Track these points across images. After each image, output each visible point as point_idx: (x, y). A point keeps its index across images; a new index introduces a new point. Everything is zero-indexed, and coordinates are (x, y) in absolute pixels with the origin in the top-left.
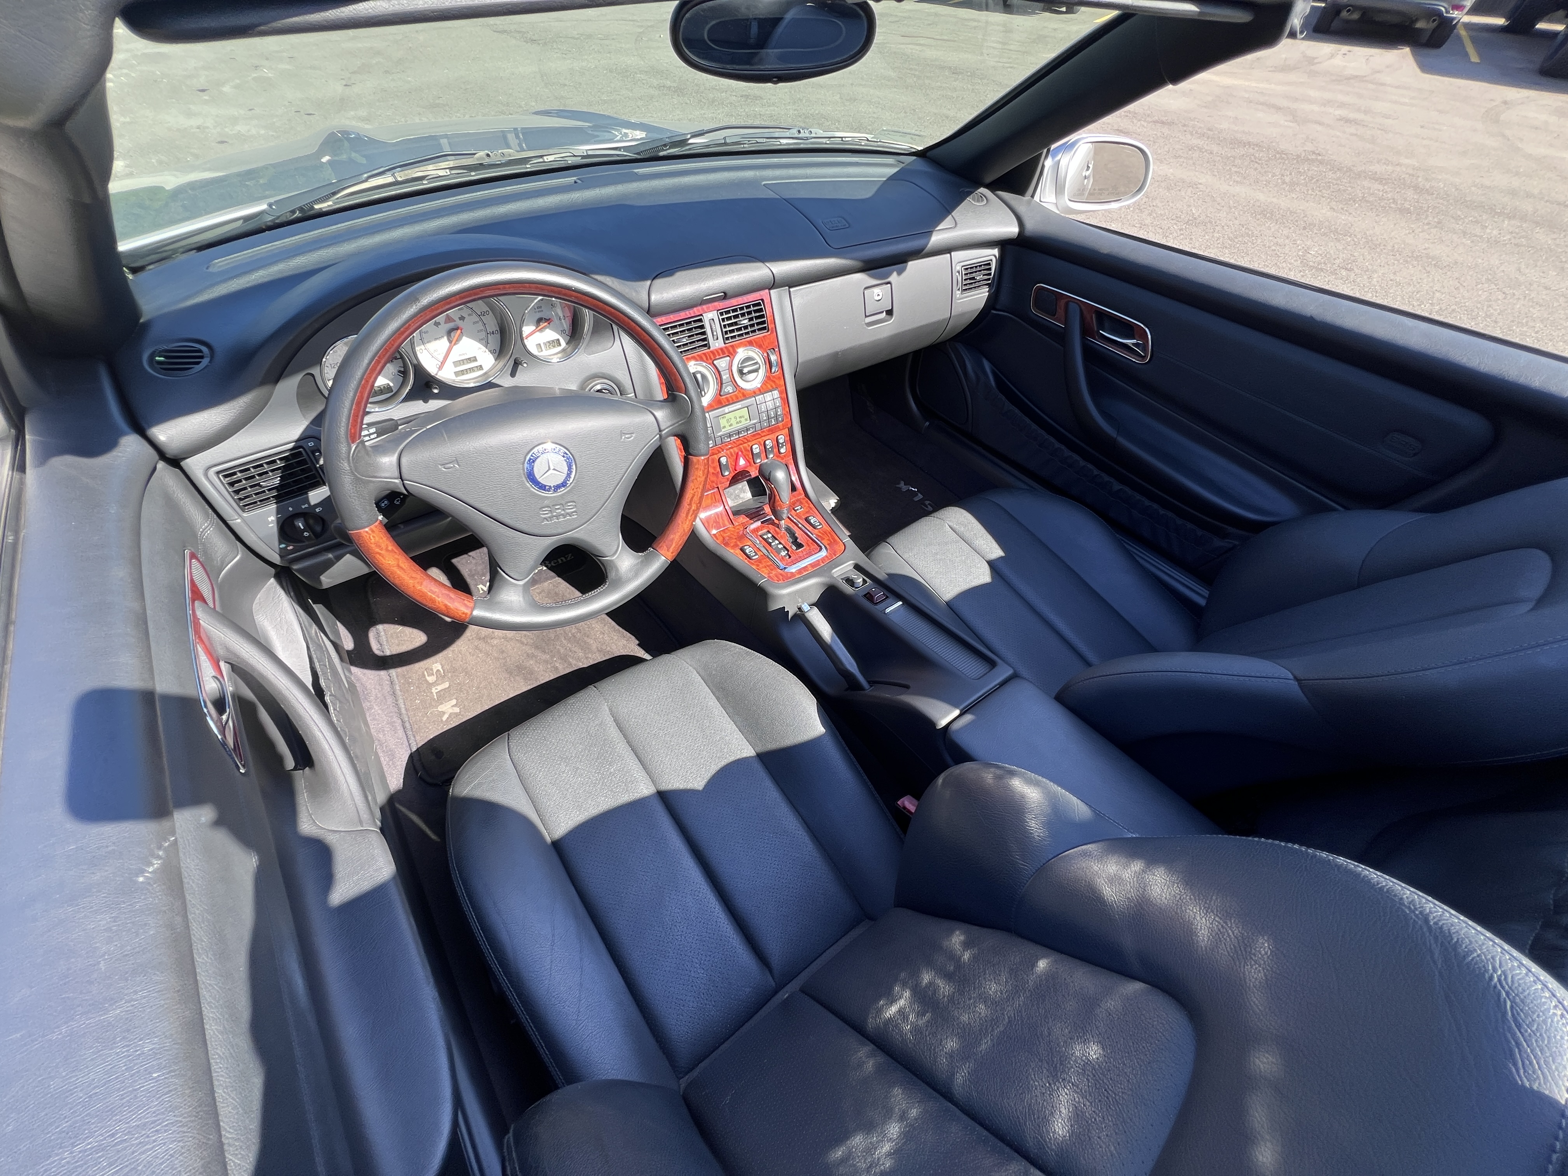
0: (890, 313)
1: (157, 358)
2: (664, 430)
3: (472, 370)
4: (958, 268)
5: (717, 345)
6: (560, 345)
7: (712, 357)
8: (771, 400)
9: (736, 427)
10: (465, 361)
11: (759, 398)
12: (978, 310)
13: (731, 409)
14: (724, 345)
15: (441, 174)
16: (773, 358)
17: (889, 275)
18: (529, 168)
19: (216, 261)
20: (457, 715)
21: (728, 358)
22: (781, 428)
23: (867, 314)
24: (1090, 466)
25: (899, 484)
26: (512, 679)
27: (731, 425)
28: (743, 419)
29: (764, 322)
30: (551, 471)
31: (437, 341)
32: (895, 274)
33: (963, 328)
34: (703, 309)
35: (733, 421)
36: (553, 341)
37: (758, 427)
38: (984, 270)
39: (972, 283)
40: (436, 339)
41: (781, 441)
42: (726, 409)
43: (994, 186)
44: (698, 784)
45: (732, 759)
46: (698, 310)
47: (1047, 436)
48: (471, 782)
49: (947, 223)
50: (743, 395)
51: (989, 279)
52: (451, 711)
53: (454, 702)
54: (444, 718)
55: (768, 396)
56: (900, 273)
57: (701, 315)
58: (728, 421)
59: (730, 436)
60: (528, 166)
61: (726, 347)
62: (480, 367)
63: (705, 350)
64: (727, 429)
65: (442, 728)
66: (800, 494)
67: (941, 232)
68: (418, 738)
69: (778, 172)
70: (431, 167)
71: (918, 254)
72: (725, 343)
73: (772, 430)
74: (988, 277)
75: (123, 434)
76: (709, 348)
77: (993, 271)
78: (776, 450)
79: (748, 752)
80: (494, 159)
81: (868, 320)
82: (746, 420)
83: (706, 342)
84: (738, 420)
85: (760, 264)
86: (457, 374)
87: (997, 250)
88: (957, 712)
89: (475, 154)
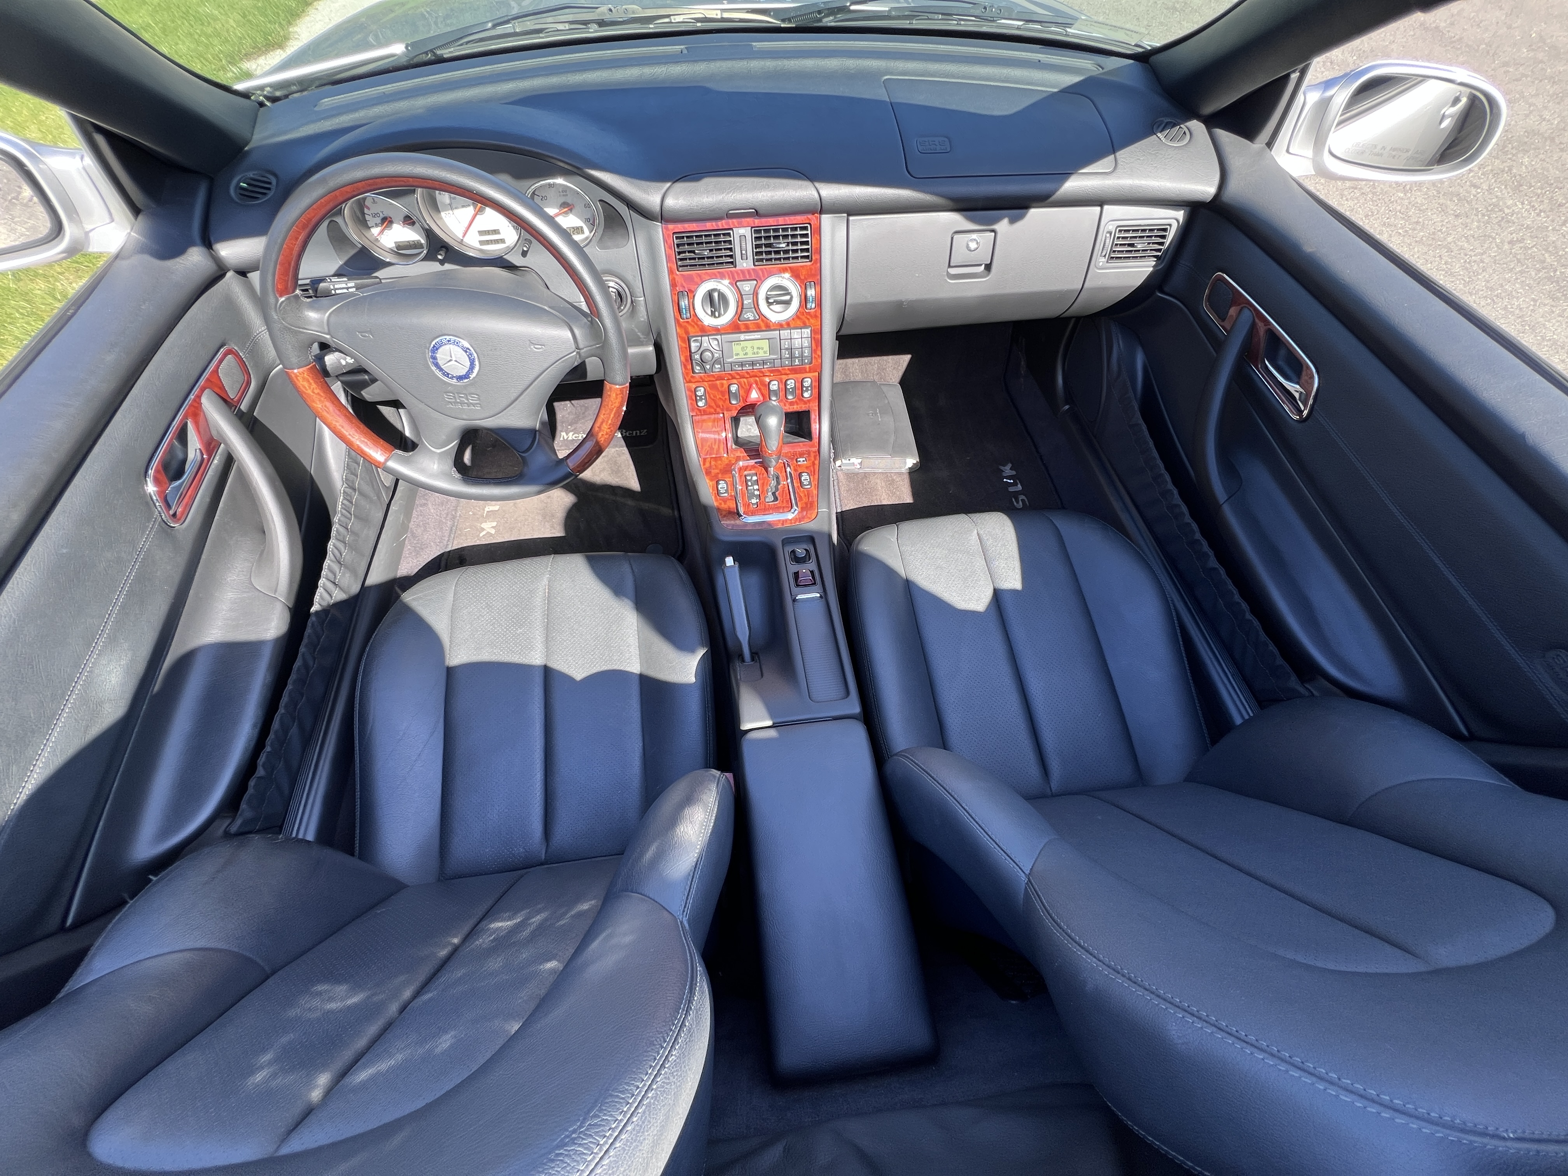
0: (988, 267)
1: (241, 184)
2: (583, 349)
3: (497, 242)
4: (1112, 227)
5: (745, 265)
6: (583, 232)
7: (736, 277)
8: (801, 338)
9: (751, 356)
10: (490, 232)
11: (785, 333)
12: (1133, 287)
13: (747, 338)
14: (753, 267)
15: (559, 28)
16: (811, 292)
17: (997, 220)
18: (651, 28)
19: (326, 100)
20: (491, 535)
21: (755, 282)
22: (808, 370)
23: (952, 264)
24: (1195, 526)
25: (1004, 466)
26: (543, 523)
27: (746, 354)
28: (761, 351)
29: (807, 250)
30: (453, 363)
31: (464, 209)
32: (1006, 221)
33: (1106, 305)
34: (733, 223)
35: (750, 351)
36: (578, 228)
37: (778, 363)
38: (1156, 236)
39: (1131, 251)
40: (463, 206)
41: (806, 384)
42: (742, 337)
43: (1212, 121)
44: (579, 674)
45: (616, 667)
46: (728, 224)
47: (1163, 471)
48: (416, 594)
49: (1103, 165)
50: (763, 325)
51: (1159, 250)
52: (489, 530)
53: (494, 524)
54: (481, 535)
55: (796, 333)
56: (1013, 221)
57: (731, 229)
58: (743, 348)
59: (742, 364)
60: (651, 26)
61: (753, 269)
62: (502, 241)
63: (730, 269)
64: (741, 357)
65: (475, 541)
66: (813, 446)
67: (1083, 177)
68: (455, 542)
69: (911, 65)
70: (550, 20)
71: (1043, 200)
72: (754, 265)
73: (795, 371)
74: (1161, 247)
75: (193, 244)
76: (735, 267)
77: (1168, 241)
78: (798, 392)
79: (635, 668)
80: (616, 16)
81: (953, 271)
82: (765, 352)
83: (732, 260)
84: (755, 350)
85: (807, 183)
86: (482, 243)
87: (1182, 212)
88: (769, 723)
89: (597, 8)
